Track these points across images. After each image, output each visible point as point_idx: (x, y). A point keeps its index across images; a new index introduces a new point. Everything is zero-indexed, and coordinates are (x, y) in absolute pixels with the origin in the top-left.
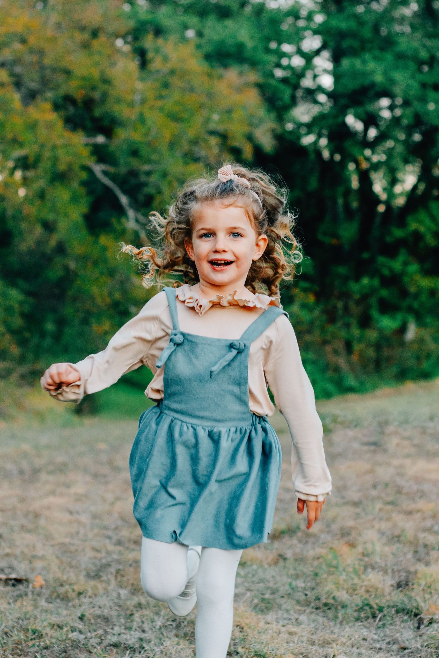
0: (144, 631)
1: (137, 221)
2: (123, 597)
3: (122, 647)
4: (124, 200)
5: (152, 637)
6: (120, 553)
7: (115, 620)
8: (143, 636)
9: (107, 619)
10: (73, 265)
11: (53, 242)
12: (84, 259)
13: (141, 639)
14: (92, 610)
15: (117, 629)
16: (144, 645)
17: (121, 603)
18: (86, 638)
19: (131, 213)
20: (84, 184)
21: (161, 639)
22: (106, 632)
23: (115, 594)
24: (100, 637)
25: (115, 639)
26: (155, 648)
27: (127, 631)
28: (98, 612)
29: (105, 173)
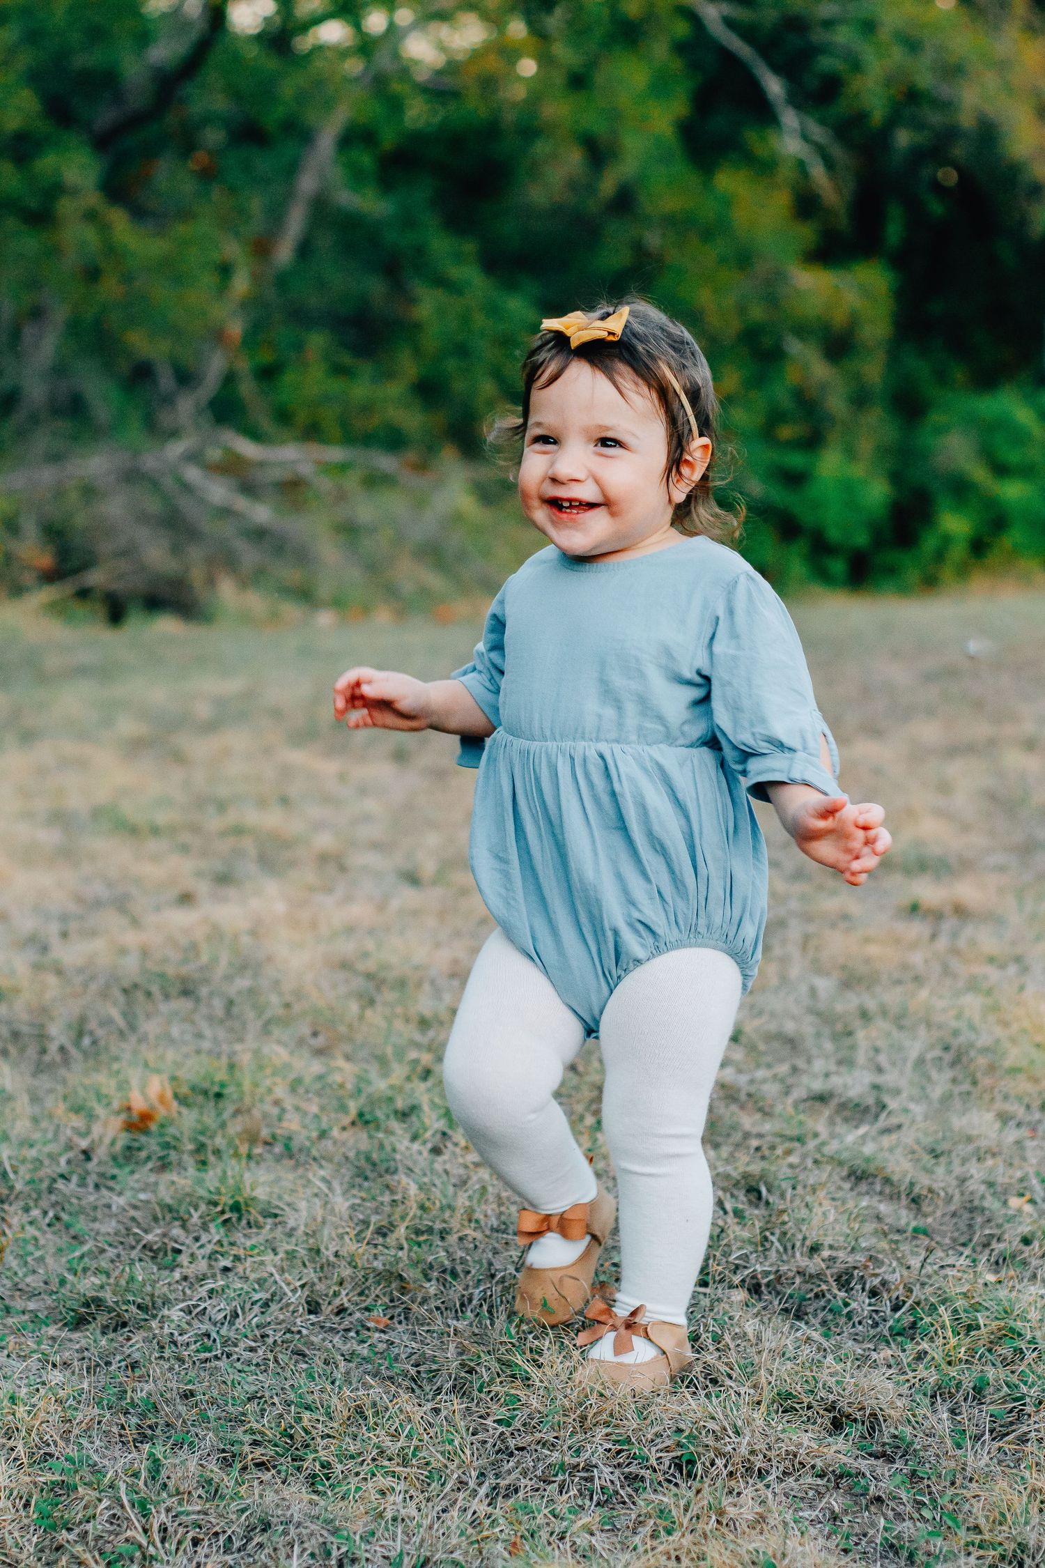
0: (880, 1070)
1: (805, 137)
2: (822, 994)
3: (834, 1103)
4: (774, 86)
5: (903, 1083)
6: (803, 898)
7: (809, 1043)
8: (880, 1080)
9: (792, 1043)
10: (653, 240)
11: (608, 185)
12: (679, 224)
13: (876, 1087)
14: (757, 1022)
15: (819, 1065)
16: (887, 1099)
17: (821, 1006)
18: (752, 1081)
19: (790, 118)
20: (681, 48)
21: (923, 1088)
22: (795, 1070)
23: (804, 989)
24: (782, 1081)
25: (818, 1086)
26: (912, 1106)
27: (843, 1069)
28: (772, 1027)
29: (730, 23)
